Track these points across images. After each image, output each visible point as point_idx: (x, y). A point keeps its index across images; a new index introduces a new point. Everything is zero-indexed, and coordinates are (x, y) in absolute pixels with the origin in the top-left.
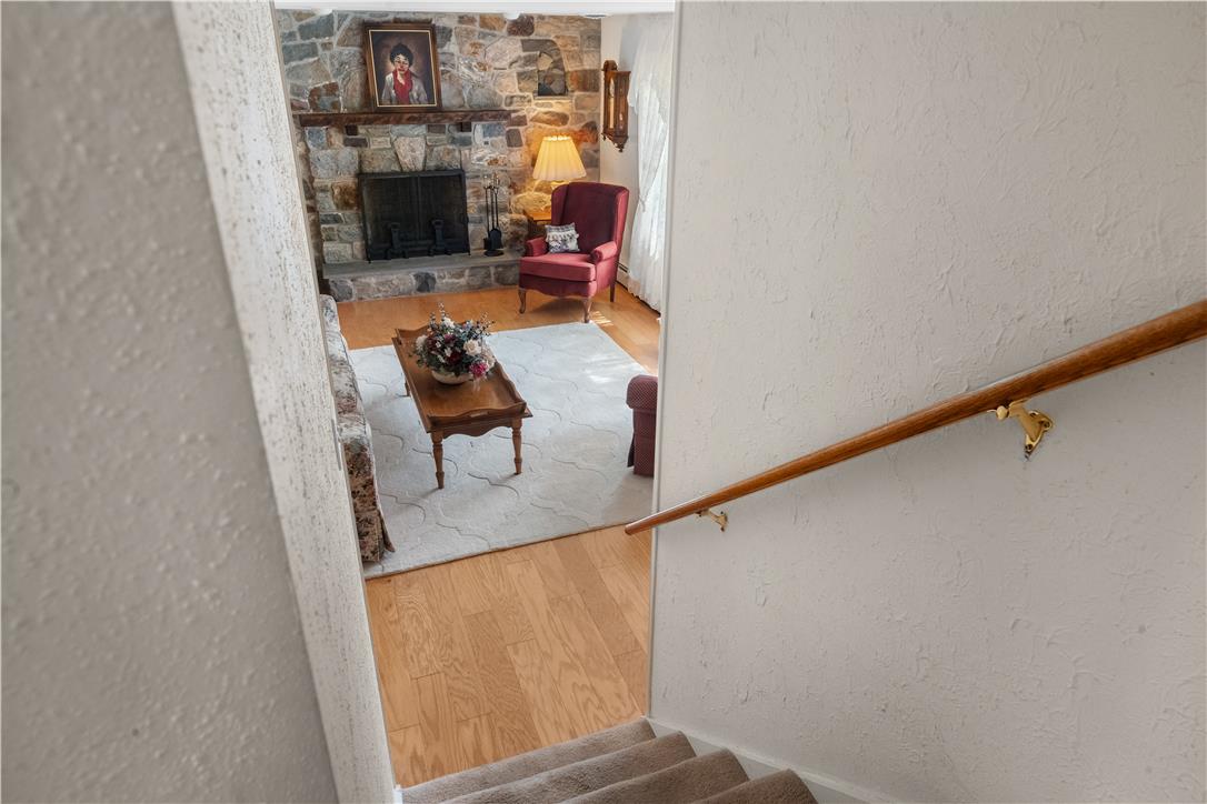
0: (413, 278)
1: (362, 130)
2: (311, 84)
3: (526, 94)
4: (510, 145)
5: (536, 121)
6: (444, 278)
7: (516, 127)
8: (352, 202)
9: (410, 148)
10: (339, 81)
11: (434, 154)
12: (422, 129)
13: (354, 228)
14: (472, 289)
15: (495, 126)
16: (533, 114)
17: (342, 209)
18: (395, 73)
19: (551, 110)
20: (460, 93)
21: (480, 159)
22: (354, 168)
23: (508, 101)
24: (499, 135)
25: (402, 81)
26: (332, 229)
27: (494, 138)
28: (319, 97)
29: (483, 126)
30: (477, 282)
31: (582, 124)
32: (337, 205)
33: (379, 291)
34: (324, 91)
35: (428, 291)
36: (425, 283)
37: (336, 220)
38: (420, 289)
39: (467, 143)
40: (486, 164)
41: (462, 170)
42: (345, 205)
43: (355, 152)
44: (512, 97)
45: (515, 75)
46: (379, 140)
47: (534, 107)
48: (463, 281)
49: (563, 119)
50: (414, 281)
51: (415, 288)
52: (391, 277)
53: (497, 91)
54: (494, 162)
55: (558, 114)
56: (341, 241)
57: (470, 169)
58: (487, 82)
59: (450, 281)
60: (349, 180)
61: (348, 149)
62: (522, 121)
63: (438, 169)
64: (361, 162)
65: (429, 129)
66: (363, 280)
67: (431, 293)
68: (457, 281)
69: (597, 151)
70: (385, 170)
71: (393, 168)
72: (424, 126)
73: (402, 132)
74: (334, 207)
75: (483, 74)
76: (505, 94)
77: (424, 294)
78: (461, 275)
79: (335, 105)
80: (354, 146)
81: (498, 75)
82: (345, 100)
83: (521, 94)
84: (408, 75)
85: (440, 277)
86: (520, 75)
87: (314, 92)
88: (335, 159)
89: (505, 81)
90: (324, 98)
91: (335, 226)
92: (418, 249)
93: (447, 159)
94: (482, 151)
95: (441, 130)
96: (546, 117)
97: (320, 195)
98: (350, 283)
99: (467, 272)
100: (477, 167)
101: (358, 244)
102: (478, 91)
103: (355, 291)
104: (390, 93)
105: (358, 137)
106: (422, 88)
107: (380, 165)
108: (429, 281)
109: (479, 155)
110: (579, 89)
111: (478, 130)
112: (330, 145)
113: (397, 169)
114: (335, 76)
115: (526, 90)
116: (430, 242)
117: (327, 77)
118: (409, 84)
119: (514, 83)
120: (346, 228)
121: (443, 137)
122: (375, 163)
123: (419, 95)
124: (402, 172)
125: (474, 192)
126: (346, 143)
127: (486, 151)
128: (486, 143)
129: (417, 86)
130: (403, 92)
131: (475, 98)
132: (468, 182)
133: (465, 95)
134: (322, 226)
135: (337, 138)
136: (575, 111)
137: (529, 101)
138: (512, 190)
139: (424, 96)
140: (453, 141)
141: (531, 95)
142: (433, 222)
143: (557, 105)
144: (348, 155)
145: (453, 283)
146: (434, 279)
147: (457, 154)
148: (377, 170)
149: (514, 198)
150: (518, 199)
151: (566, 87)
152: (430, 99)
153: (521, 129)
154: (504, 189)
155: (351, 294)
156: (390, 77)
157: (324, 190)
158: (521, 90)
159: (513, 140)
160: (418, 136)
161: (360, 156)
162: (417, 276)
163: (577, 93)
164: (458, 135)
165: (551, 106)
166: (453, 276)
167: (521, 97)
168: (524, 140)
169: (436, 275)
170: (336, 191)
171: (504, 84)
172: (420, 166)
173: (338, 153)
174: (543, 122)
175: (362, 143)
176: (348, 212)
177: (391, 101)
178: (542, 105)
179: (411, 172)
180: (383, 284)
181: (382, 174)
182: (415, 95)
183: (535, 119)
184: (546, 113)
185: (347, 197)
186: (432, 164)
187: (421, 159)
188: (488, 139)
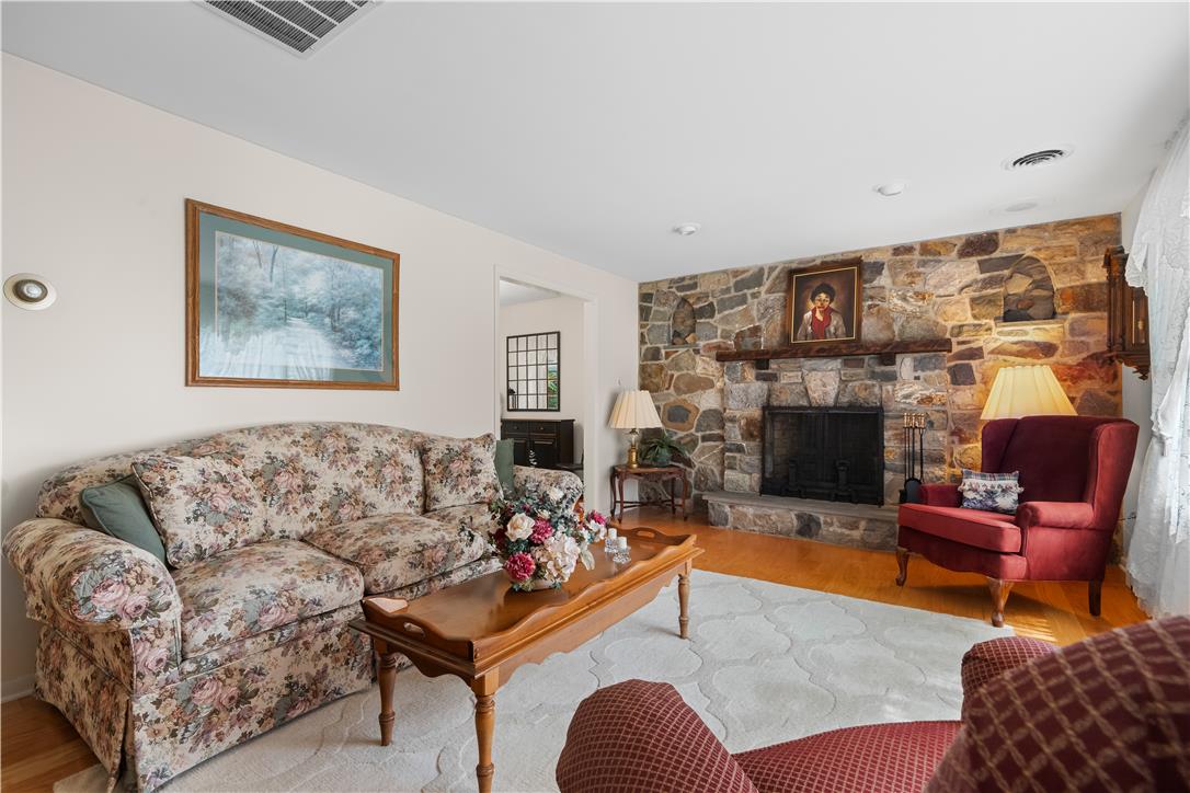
0: (793, 516)
1: (773, 365)
2: (737, 328)
3: (984, 321)
4: (955, 381)
5: (998, 353)
6: (831, 524)
7: (967, 362)
8: (755, 433)
9: (823, 383)
10: (763, 324)
11: (849, 389)
12: (837, 363)
13: (755, 460)
14: (866, 547)
15: (930, 358)
16: (993, 345)
17: (746, 440)
18: (814, 311)
19: (1024, 338)
20: (889, 326)
21: (907, 396)
22: (761, 401)
23: (956, 331)
24: (935, 368)
25: (819, 316)
26: (735, 458)
27: (928, 373)
28: (743, 338)
29: (915, 359)
30: (875, 539)
31: (1084, 355)
32: (742, 435)
33: (756, 524)
34: (748, 333)
35: (811, 537)
36: (808, 527)
37: (740, 449)
38: (801, 532)
39: (892, 378)
40: (915, 402)
41: (881, 408)
42: (748, 435)
43: (765, 385)
44: (962, 326)
45: (967, 301)
46: (789, 374)
47: (997, 336)
48: (856, 534)
49: (1047, 350)
50: (795, 522)
51: (795, 529)
52: (770, 512)
53: (940, 320)
54: (929, 399)
55: (1037, 344)
56: (743, 471)
57: (893, 407)
58: (926, 312)
59: (839, 530)
60: (755, 412)
61: (759, 383)
62: (976, 353)
63: (851, 406)
64: (769, 396)
65: (846, 364)
66: (740, 508)
67: (813, 540)
68: (847, 532)
69: (1117, 392)
70: (792, 405)
71: (801, 403)
72: (839, 361)
73: (813, 366)
74: (740, 437)
75: (920, 303)
76: (950, 324)
77: (805, 539)
78: (854, 526)
79: (757, 344)
80: (765, 380)
81: (941, 303)
82: (766, 341)
83: (976, 322)
84: (827, 312)
85: (825, 522)
86: (973, 301)
87: (740, 335)
88: (745, 391)
89: (951, 309)
90: (747, 339)
91: (738, 455)
92: (820, 491)
93: (863, 394)
94: (909, 386)
95: (860, 364)
96: (1016, 347)
97: (728, 425)
98: (727, 509)
99: (863, 524)
100: (903, 406)
101: (756, 476)
102: (913, 323)
103: (731, 519)
104: (806, 329)
105: (770, 371)
106: (841, 323)
107: (787, 399)
108: (813, 525)
109: (906, 391)
110: (1077, 309)
111: (905, 365)
112: (743, 379)
113: (805, 404)
114: (759, 320)
115: (984, 317)
116: (831, 485)
117: (752, 321)
118: (828, 319)
119: (964, 311)
120: (747, 459)
121: (859, 371)
122: (783, 397)
123: (836, 329)
124: (810, 407)
125: (896, 435)
126: (758, 378)
127: (916, 387)
128: (917, 378)
129: (836, 321)
130: (820, 328)
131: (908, 330)
132: (887, 423)
133: (896, 328)
134: (727, 454)
135: (751, 373)
136: (1069, 337)
137: (989, 329)
138: (956, 439)
139: (842, 330)
140: (874, 376)
141: (992, 323)
142: (837, 464)
143: (1034, 332)
144: (757, 388)
145: (842, 534)
146: (818, 524)
147: (876, 390)
148: (784, 404)
149: (958, 449)
150: (966, 450)
151: (1054, 309)
152: (849, 332)
153: (974, 363)
154: (941, 435)
155: (727, 520)
156: (808, 315)
157: (733, 420)
158: (975, 317)
159: (961, 376)
160: (832, 370)
161: (769, 390)
162: (799, 517)
163: (1073, 315)
164: (879, 369)
165: (1026, 333)
166: (843, 525)
167: (975, 325)
168: (978, 376)
169: (822, 519)
170: (743, 422)
171: (950, 314)
172: (830, 401)
173: (749, 387)
174: (1011, 354)
175: (773, 378)
176: (752, 444)
177: (806, 337)
178: (1010, 333)
179: (819, 408)
180: (760, 517)
181: (789, 408)
182: (832, 329)
183: (997, 351)
184: (1016, 343)
185: (752, 428)
186: (845, 400)
187: (833, 395)
188: (919, 373)
